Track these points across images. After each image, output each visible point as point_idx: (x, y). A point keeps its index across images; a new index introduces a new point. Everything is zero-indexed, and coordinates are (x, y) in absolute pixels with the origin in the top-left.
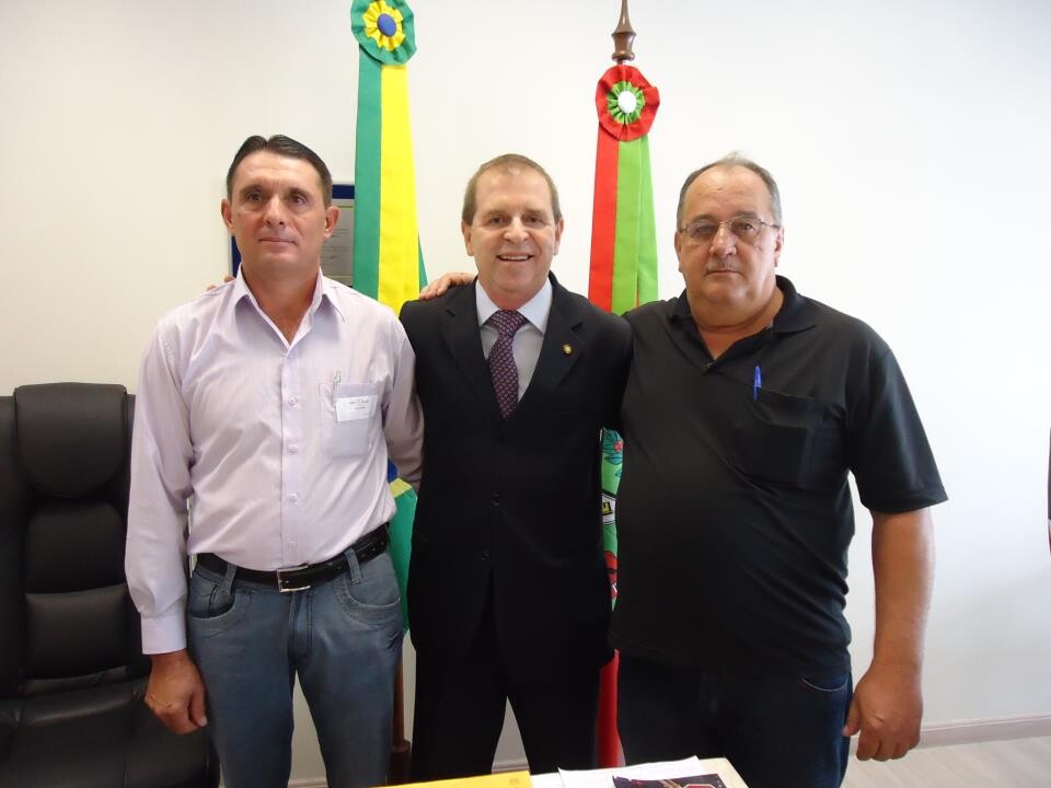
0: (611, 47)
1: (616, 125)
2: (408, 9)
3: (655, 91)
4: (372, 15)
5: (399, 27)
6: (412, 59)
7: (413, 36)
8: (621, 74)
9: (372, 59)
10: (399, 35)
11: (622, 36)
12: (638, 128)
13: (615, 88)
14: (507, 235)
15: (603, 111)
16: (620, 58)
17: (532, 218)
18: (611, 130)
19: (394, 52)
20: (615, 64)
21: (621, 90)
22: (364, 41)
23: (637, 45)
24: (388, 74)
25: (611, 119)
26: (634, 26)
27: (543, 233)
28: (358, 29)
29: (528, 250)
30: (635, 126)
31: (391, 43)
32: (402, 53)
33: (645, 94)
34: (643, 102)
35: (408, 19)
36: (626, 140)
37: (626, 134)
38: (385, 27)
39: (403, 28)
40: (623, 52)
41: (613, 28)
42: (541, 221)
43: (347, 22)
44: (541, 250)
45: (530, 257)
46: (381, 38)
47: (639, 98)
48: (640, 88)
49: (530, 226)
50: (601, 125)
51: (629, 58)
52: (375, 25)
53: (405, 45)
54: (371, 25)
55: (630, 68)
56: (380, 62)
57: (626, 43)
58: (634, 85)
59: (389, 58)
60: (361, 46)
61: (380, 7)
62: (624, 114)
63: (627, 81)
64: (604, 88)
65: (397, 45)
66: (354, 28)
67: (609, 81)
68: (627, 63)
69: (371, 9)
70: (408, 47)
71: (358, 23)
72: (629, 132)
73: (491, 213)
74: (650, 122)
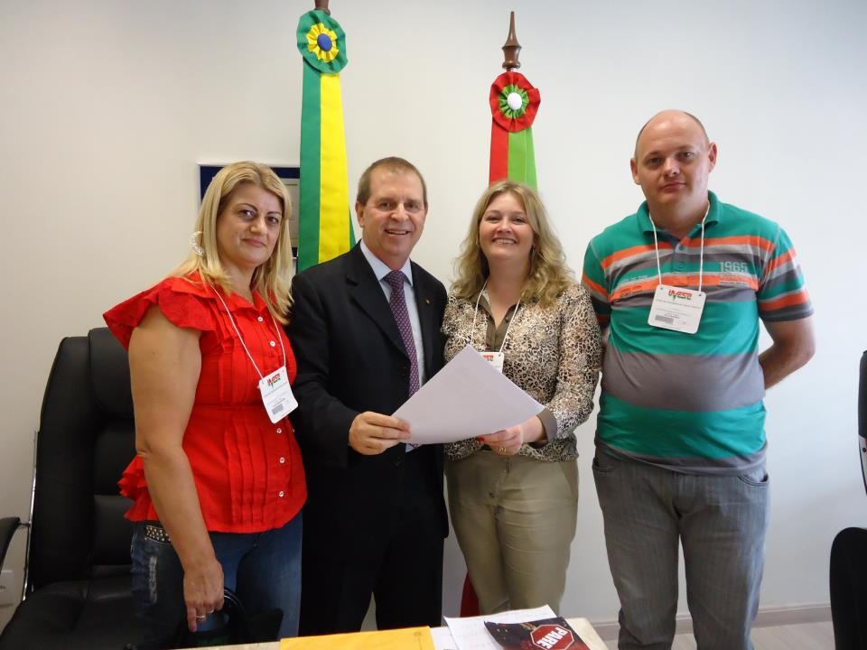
0: (501, 57)
1: (506, 120)
2: (341, 30)
3: (537, 92)
4: (313, 34)
5: (334, 44)
6: (344, 69)
7: (344, 52)
8: (510, 79)
9: (313, 69)
10: (334, 50)
11: (511, 49)
12: (523, 121)
13: (505, 90)
14: (394, 216)
15: (495, 108)
16: (508, 66)
17: (410, 205)
18: (502, 123)
19: (330, 63)
20: (505, 71)
21: (510, 92)
22: (307, 56)
23: (522, 56)
24: (326, 80)
25: (502, 115)
26: (520, 42)
27: (417, 216)
28: (303, 46)
29: (407, 227)
30: (521, 120)
31: (328, 56)
32: (336, 64)
33: (528, 94)
34: (527, 101)
35: (341, 37)
36: (514, 131)
37: (514, 126)
38: (324, 44)
39: (337, 45)
40: (511, 62)
41: (503, 42)
42: (417, 207)
43: (293, 40)
44: (415, 228)
45: (407, 232)
46: (320, 53)
47: (523, 98)
48: (525, 89)
49: (409, 211)
50: (494, 120)
51: (516, 67)
52: (316, 42)
53: (338, 58)
54: (312, 42)
55: (516, 74)
56: (319, 72)
57: (513, 54)
58: (520, 88)
59: (326, 69)
60: (305, 59)
61: (319, 28)
62: (512, 111)
63: (514, 85)
64: (497, 91)
65: (332, 58)
66: (299, 45)
67: (500, 84)
68: (515, 70)
69: (312, 30)
70: (341, 60)
71: (302, 41)
72: (517, 124)
73: (382, 199)
74: (533, 117)
